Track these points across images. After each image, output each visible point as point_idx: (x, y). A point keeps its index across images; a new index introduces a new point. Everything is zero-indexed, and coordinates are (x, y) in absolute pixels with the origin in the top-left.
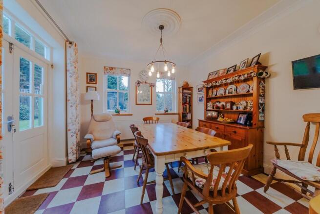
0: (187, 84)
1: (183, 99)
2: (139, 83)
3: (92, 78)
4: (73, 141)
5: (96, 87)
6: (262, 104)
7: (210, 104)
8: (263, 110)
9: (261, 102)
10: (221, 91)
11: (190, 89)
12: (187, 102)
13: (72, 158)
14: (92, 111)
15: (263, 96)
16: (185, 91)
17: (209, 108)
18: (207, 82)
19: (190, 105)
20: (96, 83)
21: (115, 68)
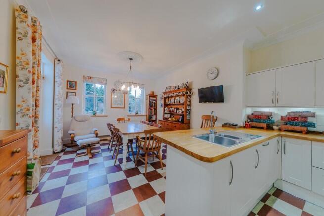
0: (153, 93)
1: (150, 104)
2: (114, 90)
3: (71, 85)
4: (59, 136)
5: (75, 93)
6: (189, 110)
7: (166, 108)
8: (190, 113)
9: (188, 108)
10: (172, 100)
11: (156, 97)
12: (152, 106)
13: (58, 148)
14: (72, 113)
15: (190, 105)
16: (151, 98)
17: (166, 112)
18: (165, 93)
19: (155, 109)
20: (75, 90)
21: (93, 77)
